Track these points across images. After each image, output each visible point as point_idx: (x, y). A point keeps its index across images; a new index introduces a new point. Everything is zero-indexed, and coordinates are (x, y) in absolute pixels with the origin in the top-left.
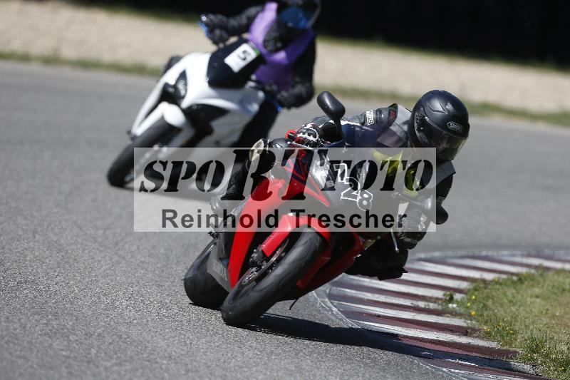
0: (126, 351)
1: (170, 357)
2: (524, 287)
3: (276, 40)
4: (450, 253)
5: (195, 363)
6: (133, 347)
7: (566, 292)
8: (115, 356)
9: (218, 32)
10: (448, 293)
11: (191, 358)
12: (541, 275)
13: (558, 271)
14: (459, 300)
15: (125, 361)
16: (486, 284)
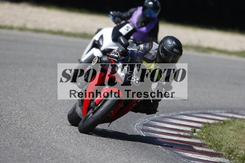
0: (55, 154)
1: (74, 156)
2: (226, 126)
3: (142, 22)
4: (194, 112)
5: (85, 159)
6: (58, 152)
7: (244, 128)
8: (50, 156)
9: (117, 19)
10: (193, 129)
11: (83, 157)
12: (233, 121)
13: (240, 119)
14: (198, 132)
15: (55, 158)
16: (209, 125)
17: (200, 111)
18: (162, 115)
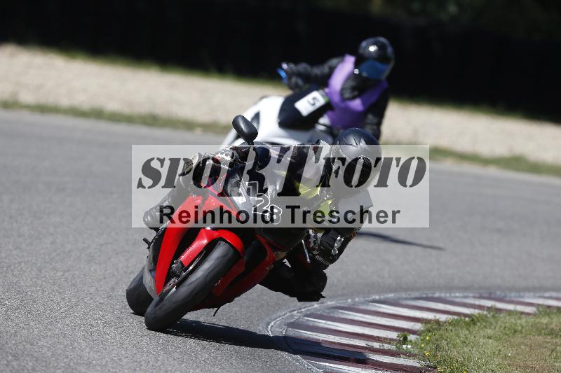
2: (477, 328)
3: (353, 88)
4: (404, 295)
7: (518, 333)
10: (402, 334)
12: (494, 316)
13: (510, 313)
14: (413, 341)
16: (440, 325)
17: (417, 294)
18: (330, 303)
